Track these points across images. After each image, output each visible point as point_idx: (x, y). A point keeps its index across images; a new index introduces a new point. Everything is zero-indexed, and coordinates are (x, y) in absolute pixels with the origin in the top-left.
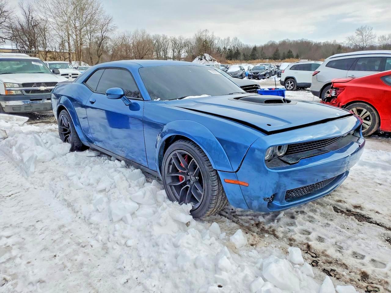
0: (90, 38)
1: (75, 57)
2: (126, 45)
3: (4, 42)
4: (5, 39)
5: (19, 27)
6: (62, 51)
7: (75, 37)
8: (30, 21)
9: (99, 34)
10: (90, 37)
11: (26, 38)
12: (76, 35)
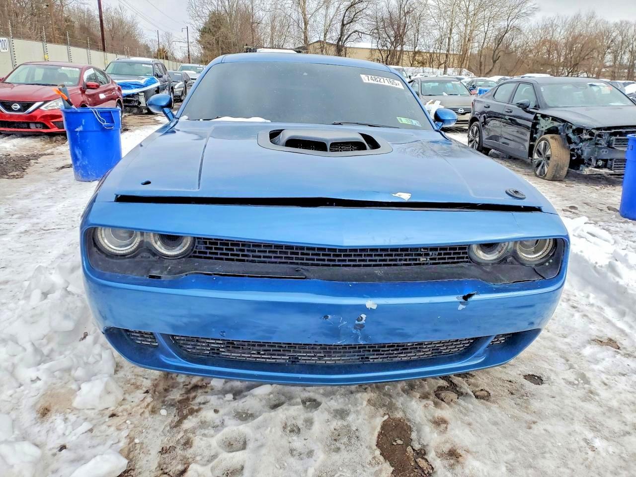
0: (486, 30)
1: (456, 61)
2: (550, 41)
3: (361, 38)
4: (362, 33)
5: (386, 15)
6: (438, 51)
7: (462, 28)
8: (403, 6)
9: (503, 24)
10: (486, 28)
11: (392, 32)
12: (466, 26)
